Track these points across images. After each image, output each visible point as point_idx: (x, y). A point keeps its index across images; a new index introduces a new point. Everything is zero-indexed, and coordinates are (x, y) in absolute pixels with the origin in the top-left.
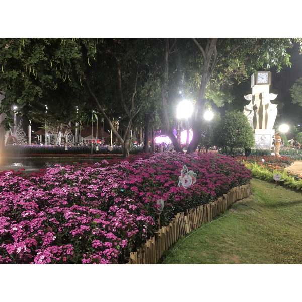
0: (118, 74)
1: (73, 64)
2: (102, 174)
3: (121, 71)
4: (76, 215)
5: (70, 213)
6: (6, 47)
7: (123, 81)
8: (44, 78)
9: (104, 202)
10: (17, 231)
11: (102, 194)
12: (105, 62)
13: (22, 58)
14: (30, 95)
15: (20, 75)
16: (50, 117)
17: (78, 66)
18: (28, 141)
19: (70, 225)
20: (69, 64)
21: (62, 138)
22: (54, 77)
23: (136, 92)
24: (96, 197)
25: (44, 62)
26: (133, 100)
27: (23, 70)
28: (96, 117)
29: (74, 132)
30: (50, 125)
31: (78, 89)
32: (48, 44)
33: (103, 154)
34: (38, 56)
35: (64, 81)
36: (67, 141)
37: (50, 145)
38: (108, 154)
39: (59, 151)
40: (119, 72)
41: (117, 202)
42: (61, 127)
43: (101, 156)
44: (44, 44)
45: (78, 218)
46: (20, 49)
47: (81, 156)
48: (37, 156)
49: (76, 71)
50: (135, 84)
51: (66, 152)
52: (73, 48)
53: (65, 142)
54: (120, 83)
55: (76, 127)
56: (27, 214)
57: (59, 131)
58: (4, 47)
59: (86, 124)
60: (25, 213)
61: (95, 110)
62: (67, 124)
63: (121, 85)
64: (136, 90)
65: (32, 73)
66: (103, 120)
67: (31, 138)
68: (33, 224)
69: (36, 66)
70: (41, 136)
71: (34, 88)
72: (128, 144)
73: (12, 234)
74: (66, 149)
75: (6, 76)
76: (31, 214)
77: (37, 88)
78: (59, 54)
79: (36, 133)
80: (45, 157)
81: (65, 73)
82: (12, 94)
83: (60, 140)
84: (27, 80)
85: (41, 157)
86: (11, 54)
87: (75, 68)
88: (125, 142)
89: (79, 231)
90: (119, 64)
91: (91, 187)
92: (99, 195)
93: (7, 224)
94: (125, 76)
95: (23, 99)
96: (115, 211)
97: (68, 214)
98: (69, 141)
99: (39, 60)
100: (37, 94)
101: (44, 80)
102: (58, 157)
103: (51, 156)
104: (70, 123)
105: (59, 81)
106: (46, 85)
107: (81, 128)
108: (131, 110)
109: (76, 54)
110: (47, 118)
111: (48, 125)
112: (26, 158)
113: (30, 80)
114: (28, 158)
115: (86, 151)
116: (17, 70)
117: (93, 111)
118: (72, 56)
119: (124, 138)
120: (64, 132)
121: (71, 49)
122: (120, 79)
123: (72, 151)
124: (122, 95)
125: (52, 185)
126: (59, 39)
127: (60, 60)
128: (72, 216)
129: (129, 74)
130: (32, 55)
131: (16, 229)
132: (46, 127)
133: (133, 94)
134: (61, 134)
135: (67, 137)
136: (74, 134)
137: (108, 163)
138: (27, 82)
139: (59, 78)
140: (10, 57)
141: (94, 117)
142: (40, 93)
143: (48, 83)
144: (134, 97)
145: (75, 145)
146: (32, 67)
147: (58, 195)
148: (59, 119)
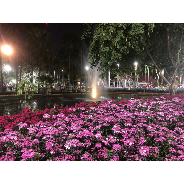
0: (167, 39)
1: (139, 37)
2: (163, 106)
3: (170, 37)
4: (155, 130)
5: (151, 128)
6: (103, 35)
7: (171, 43)
8: (123, 49)
9: (169, 124)
10: (125, 133)
11: (168, 119)
12: (158, 33)
13: (111, 39)
14: (115, 59)
15: (110, 49)
16: (121, 71)
17: (142, 38)
18: (108, 85)
19: (152, 135)
20: (136, 38)
21: (127, 83)
22: (128, 47)
23: (181, 49)
24: (163, 120)
25: (122, 39)
26: (178, 55)
27: (112, 46)
28: (148, 69)
29: (133, 79)
30: (120, 75)
31: (141, 52)
32: (126, 28)
33: (152, 93)
34: (119, 36)
35: (133, 48)
36: (129, 84)
37: (120, 87)
38: (156, 93)
39: (125, 91)
40: (168, 38)
41: (179, 125)
42: (126, 77)
43: (151, 94)
44: (123, 29)
45: (156, 132)
46: (111, 34)
47: (138, 94)
48: (113, 93)
49: (140, 42)
50: (180, 44)
51: (129, 91)
52: (139, 28)
53: (128, 85)
54: (169, 45)
55: (135, 76)
56: (128, 125)
57: (125, 79)
58: (102, 35)
59: (141, 74)
60: (127, 124)
61: (148, 65)
62: (130, 74)
63: (170, 46)
64: (180, 48)
65: (116, 46)
66: (152, 71)
67: (110, 83)
68: (132, 131)
69: (118, 42)
70: (115, 82)
71: (117, 55)
72: (173, 86)
73: (123, 134)
74: (129, 90)
75: (104, 50)
76: (130, 125)
77: (119, 54)
78: (131, 33)
79: (112, 81)
80: (117, 94)
81: (134, 44)
82: (106, 60)
83: (125, 84)
84: (113, 51)
85: (116, 94)
86: (106, 38)
87: (140, 39)
88: (171, 85)
89: (160, 140)
90: (168, 32)
91: (160, 114)
92: (165, 119)
93: (120, 128)
94: (173, 39)
95: (111, 62)
96: (179, 131)
97: (150, 128)
98: (130, 85)
99: (120, 39)
100: (119, 58)
101: (122, 50)
102: (125, 94)
103: (121, 93)
104: (131, 74)
105: (130, 49)
106: (124, 52)
107: (138, 77)
108: (177, 63)
109: (141, 31)
110: (119, 71)
111: (119, 76)
112: (108, 94)
113: (115, 50)
114: (109, 94)
115: (141, 91)
116: (109, 46)
117: (146, 66)
118: (139, 33)
119: (171, 82)
120: (128, 80)
121: (138, 28)
122: (169, 42)
123: (133, 91)
124: (170, 53)
125: (134, 110)
126: (132, 24)
127: (131, 36)
128: (152, 130)
129: (175, 38)
130: (116, 36)
131: (124, 132)
132: (118, 77)
133: (178, 51)
134: (126, 81)
135: (129, 82)
136: (134, 81)
137: (164, 98)
138: (114, 52)
139: (130, 48)
140: (106, 40)
141: (147, 69)
142: (120, 58)
143: (125, 51)
144: (179, 53)
145: (134, 87)
146: (116, 43)
147: (140, 116)
148: (125, 72)
